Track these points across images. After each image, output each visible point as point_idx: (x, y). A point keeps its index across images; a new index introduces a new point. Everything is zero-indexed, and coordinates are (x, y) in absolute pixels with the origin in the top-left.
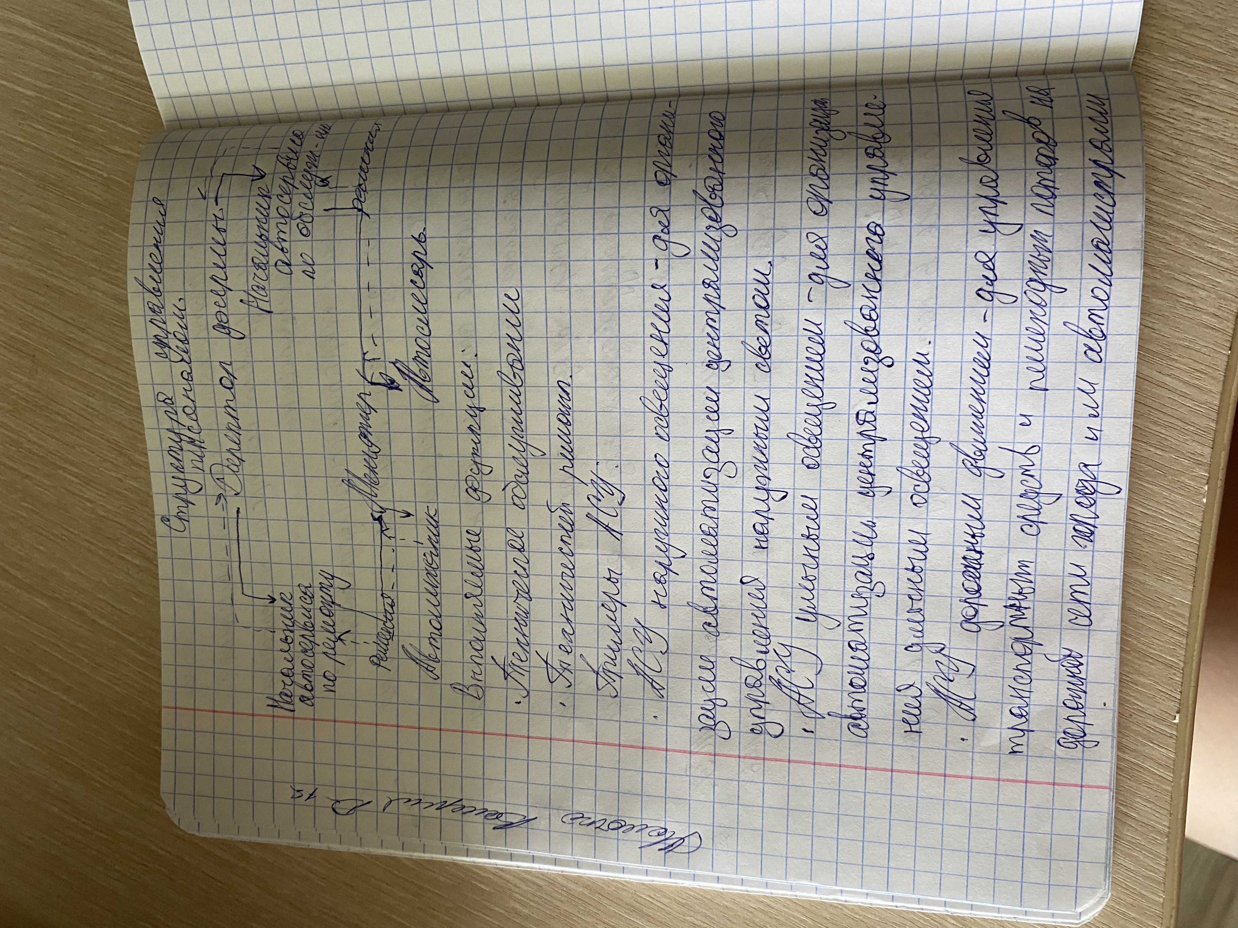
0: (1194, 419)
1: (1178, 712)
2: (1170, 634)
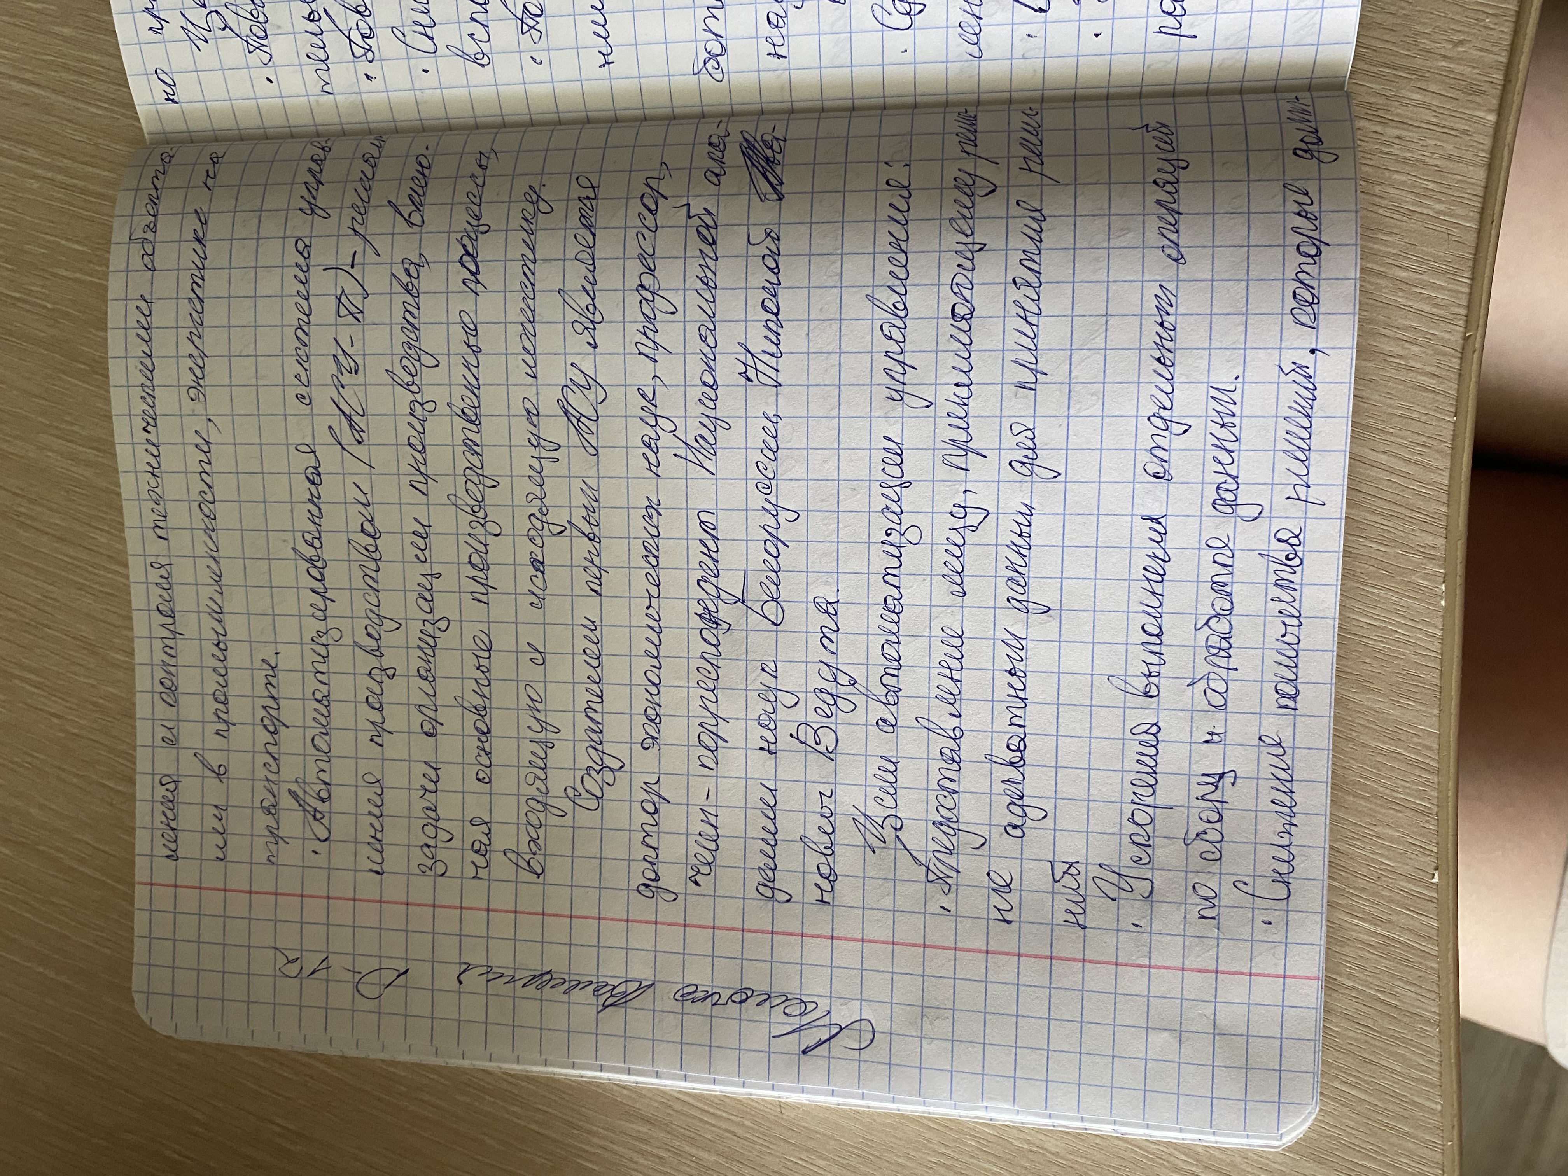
0: (1420, 503)
1: (1436, 869)
2: (1418, 772)
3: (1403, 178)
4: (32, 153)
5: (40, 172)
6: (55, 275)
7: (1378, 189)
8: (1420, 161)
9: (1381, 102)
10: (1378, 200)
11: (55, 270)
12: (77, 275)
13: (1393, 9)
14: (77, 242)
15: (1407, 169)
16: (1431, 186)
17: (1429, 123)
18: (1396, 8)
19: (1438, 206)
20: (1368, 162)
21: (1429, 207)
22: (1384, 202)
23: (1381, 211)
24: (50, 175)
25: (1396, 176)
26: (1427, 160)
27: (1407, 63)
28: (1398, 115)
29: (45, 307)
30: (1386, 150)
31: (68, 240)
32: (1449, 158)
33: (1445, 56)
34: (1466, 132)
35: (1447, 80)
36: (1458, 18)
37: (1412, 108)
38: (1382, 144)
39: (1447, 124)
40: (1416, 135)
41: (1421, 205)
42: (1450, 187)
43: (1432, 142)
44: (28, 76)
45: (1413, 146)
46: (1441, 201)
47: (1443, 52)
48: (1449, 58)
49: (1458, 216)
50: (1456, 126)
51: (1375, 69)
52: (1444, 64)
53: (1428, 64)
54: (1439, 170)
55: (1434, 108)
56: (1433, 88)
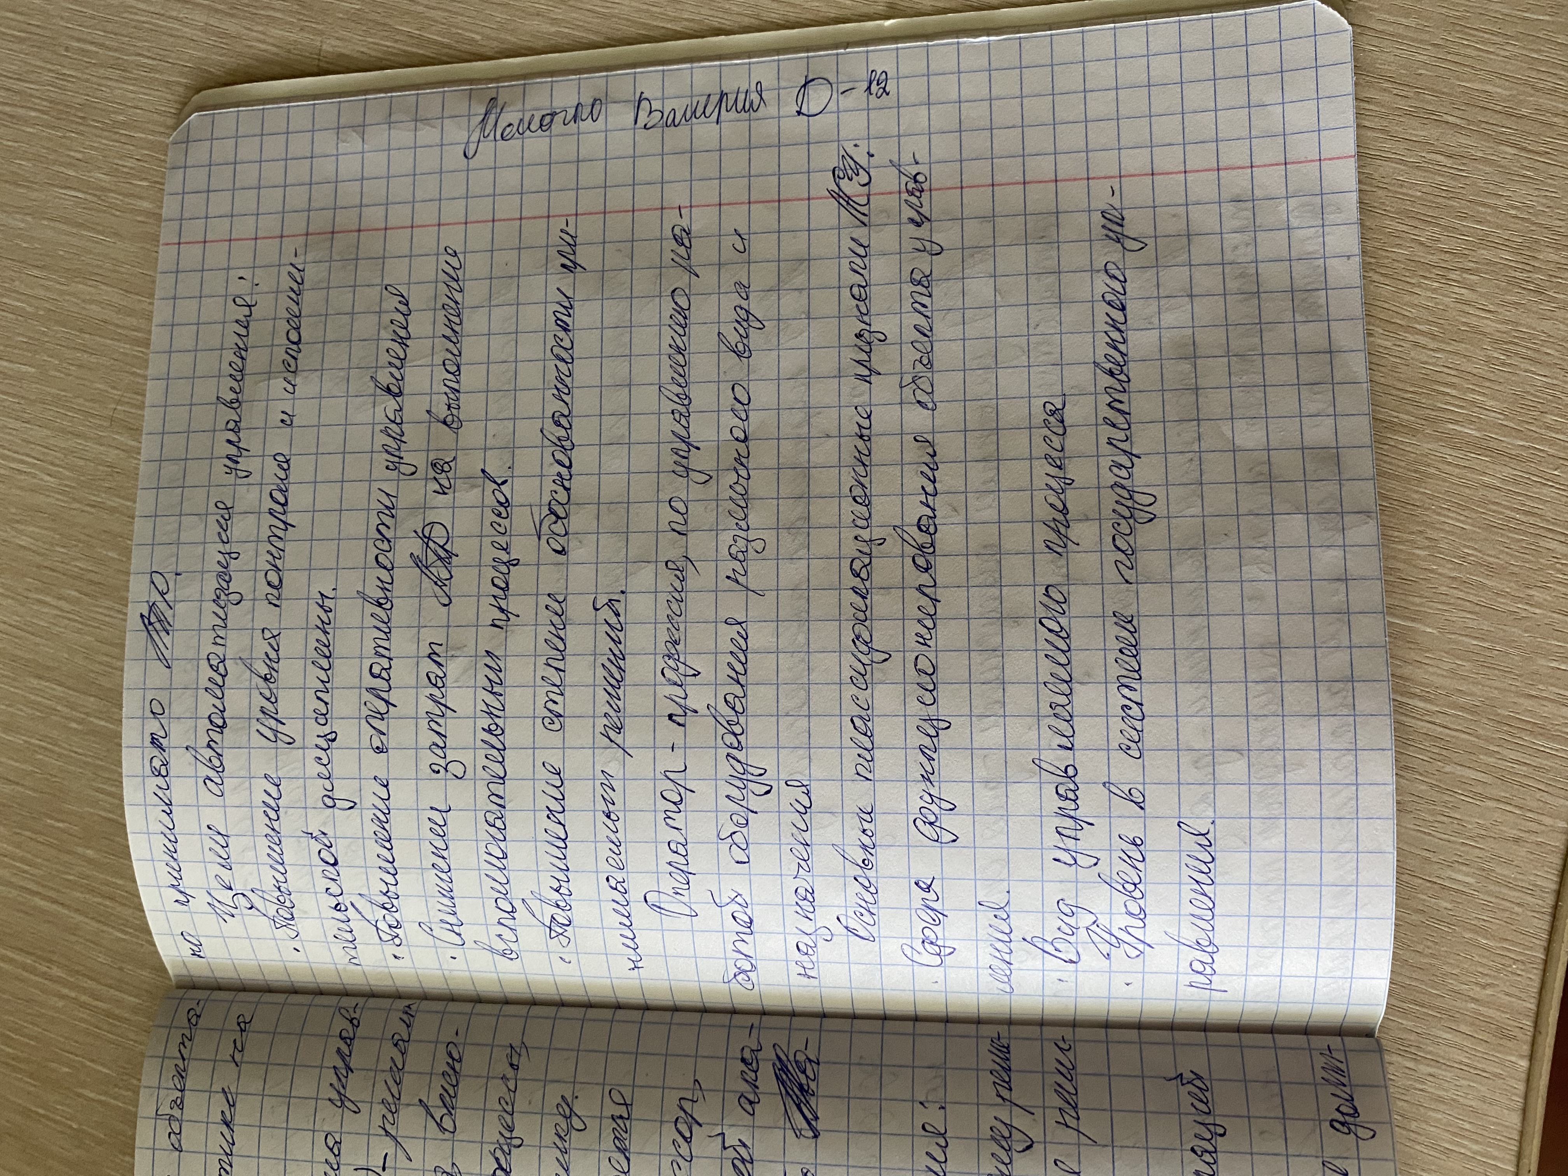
3: (1439, 1116)
4: (56, 971)
5: (65, 991)
6: (79, 1095)
7: (1414, 1125)
8: (1454, 1100)
9: (1412, 1038)
10: (1413, 1136)
11: (80, 1091)
12: (103, 1098)
13: (1420, 948)
14: (102, 1065)
15: (1442, 1107)
16: (1467, 1126)
17: (1461, 1063)
18: (1422, 947)
19: (1475, 1147)
20: (1403, 1097)
21: (1465, 1147)
22: (1421, 1139)
23: (1418, 1147)
24: (73, 994)
25: (1431, 1113)
26: (1461, 1100)
27: (1438, 1002)
28: (1430, 1053)
29: (70, 1127)
30: (1421, 1087)
31: (92, 1061)
32: (1483, 1099)
33: (1473, 999)
34: (1498, 1076)
35: (1477, 1022)
36: (1484, 961)
37: (1443, 1047)
38: (1416, 1080)
39: (1480, 1066)
40: (1449, 1075)
41: (1458, 1144)
42: (1485, 1128)
43: (1464, 1083)
44: (52, 894)
45: (1446, 1085)
46: (1477, 1142)
47: (1471, 994)
48: (1477, 1000)
49: (1495, 1158)
50: (1490, 1069)
51: (1405, 1006)
52: (1473, 1005)
53: (1458, 1004)
54: (1474, 1111)
55: (1465, 1049)
56: (1463, 1028)
